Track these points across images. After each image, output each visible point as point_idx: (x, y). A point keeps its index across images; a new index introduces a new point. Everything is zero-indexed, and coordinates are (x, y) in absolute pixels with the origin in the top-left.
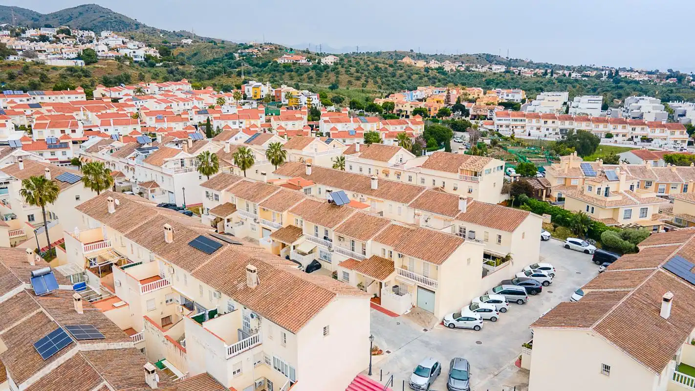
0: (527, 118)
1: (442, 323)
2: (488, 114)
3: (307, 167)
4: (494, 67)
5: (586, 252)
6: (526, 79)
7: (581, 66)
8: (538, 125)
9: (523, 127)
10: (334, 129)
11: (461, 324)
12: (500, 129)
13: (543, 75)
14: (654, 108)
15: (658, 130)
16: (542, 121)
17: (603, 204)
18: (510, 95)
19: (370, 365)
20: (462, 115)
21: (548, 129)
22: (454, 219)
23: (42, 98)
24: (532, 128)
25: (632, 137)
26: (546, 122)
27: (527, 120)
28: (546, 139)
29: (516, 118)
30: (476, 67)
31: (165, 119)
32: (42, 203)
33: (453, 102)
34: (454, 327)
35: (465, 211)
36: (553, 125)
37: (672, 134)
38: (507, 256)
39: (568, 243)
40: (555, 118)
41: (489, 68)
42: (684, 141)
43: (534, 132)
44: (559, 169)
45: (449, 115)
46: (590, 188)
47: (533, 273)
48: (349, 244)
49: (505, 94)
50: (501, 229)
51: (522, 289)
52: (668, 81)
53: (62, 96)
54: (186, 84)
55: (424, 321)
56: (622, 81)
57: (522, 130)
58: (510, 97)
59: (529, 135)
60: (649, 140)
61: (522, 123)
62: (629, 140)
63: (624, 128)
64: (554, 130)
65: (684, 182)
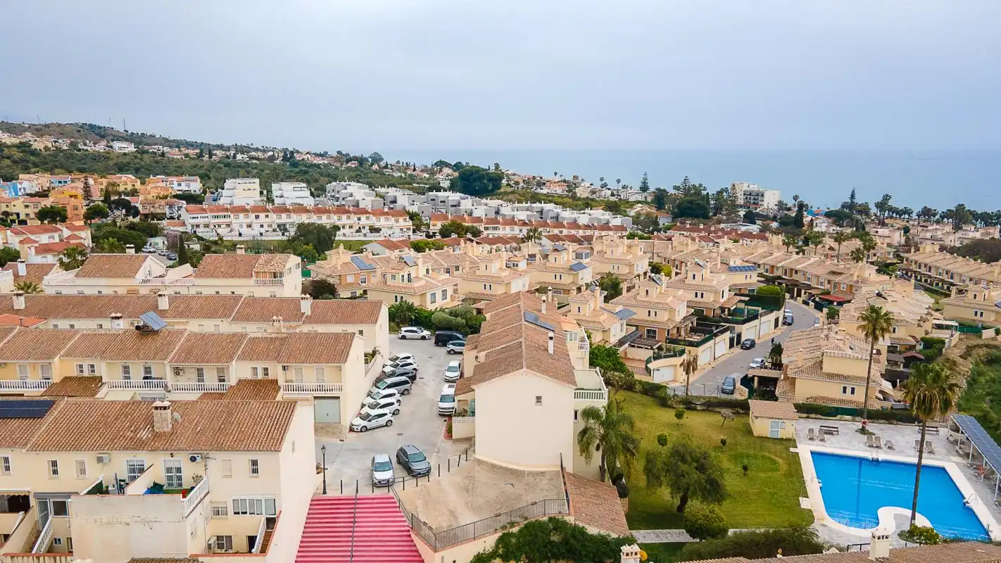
0: (232, 212)
1: (351, 430)
2: (167, 211)
3: (15, 298)
4: (117, 145)
5: (423, 338)
6: (176, 163)
7: (236, 145)
8: (248, 221)
9: (228, 225)
11: (374, 423)
12: (198, 230)
13: (199, 157)
14: (368, 195)
15: (382, 218)
16: (253, 216)
17: (412, 291)
18: (183, 184)
19: (324, 481)
20: (127, 215)
21: (262, 226)
22: (301, 323)
24: (241, 226)
25: (360, 228)
26: (257, 217)
27: (232, 215)
28: (263, 238)
29: (216, 214)
30: (85, 145)
33: (97, 197)
34: (367, 430)
35: (310, 313)
36: (268, 220)
37: (397, 221)
38: (373, 351)
39: (403, 333)
40: (268, 211)
41: (107, 146)
42: (409, 229)
43: (244, 230)
44: (329, 266)
45: (105, 216)
46: (394, 277)
47: (401, 364)
48: (194, 376)
49: (176, 183)
50: (362, 322)
51: (404, 378)
52: (349, 165)
55: (334, 433)
56: (300, 165)
57: (229, 229)
58: (183, 187)
59: (240, 235)
60: (378, 230)
61: (227, 220)
62: (357, 231)
63: (349, 218)
64: (270, 226)
65: (446, 266)
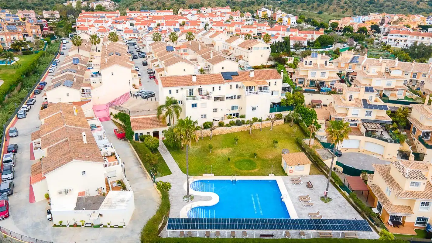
9: (405, 41)
10: (292, 35)
23: (155, 14)
26: (423, 38)
27: (409, 36)
29: (401, 35)
31: (189, 24)
32: (95, 44)
36: (428, 40)
40: (430, 36)
53: (163, 13)
54: (228, 9)
61: (406, 38)
